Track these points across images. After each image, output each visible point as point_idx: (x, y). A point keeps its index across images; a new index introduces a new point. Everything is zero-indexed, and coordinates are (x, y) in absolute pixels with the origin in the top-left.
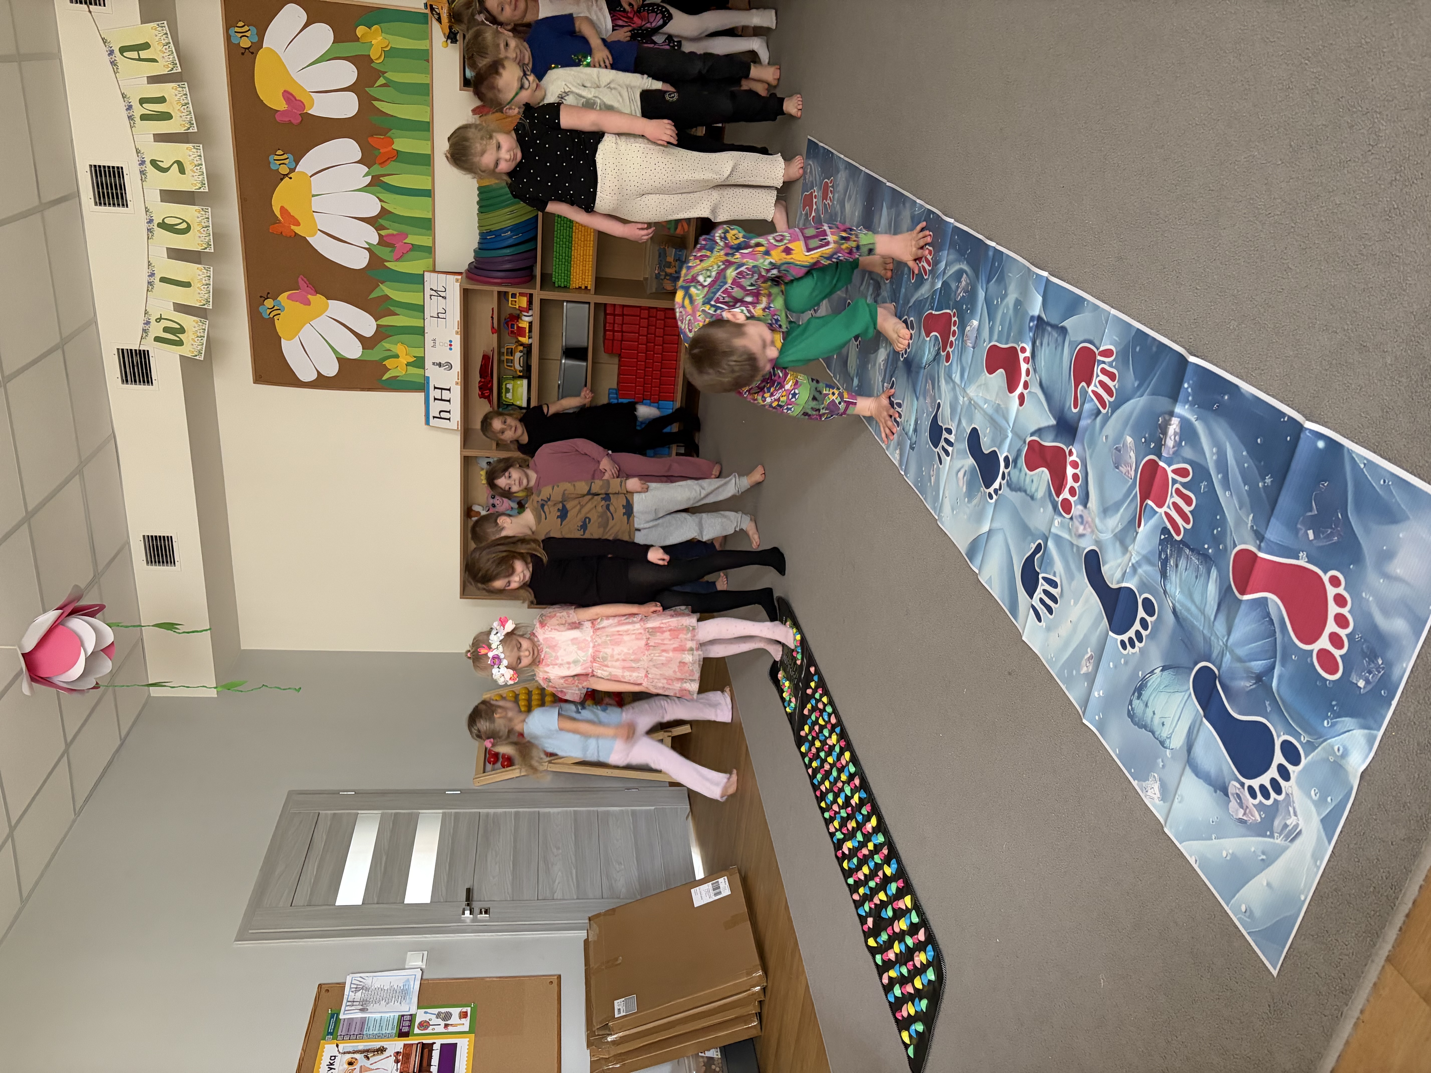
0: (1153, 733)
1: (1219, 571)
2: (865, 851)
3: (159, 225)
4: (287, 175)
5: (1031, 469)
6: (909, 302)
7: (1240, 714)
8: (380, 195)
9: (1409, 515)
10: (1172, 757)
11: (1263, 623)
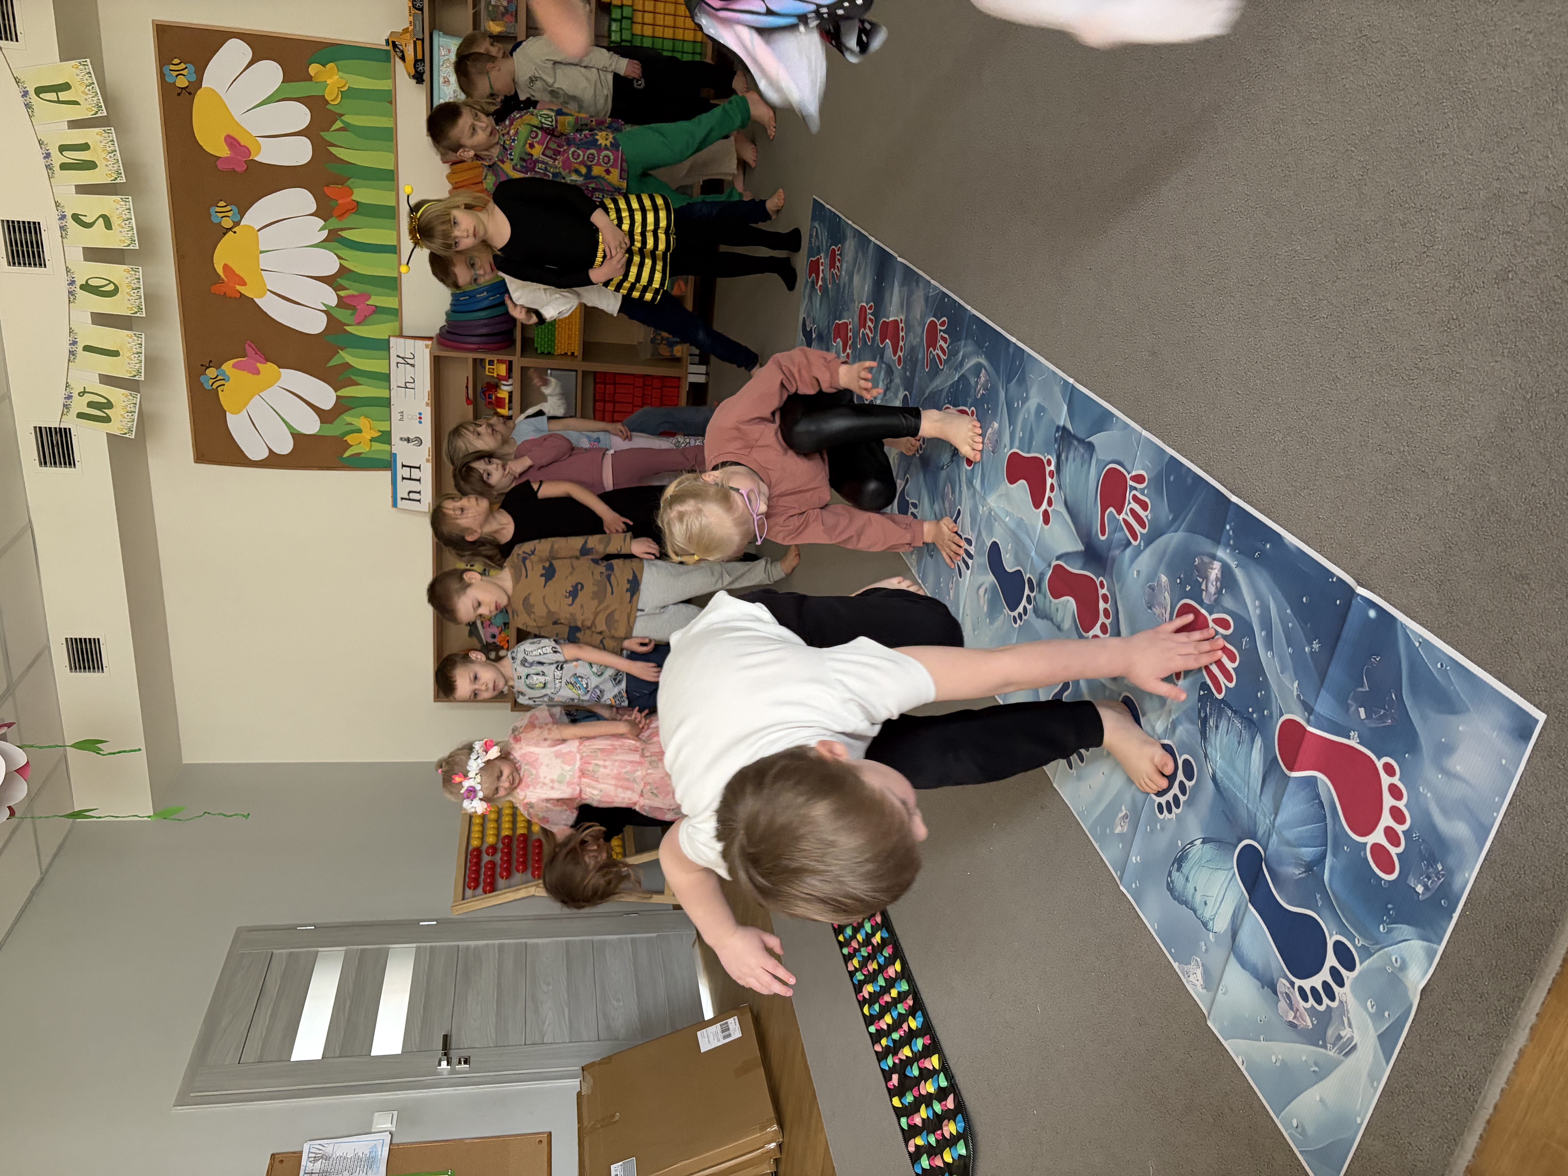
0: (1195, 911)
1: (1263, 741)
2: (887, 998)
3: (83, 287)
4: (230, 229)
5: (1056, 596)
6: (923, 394)
7: (1289, 903)
8: (338, 252)
9: (1469, 706)
10: (1216, 941)
11: (1312, 806)
